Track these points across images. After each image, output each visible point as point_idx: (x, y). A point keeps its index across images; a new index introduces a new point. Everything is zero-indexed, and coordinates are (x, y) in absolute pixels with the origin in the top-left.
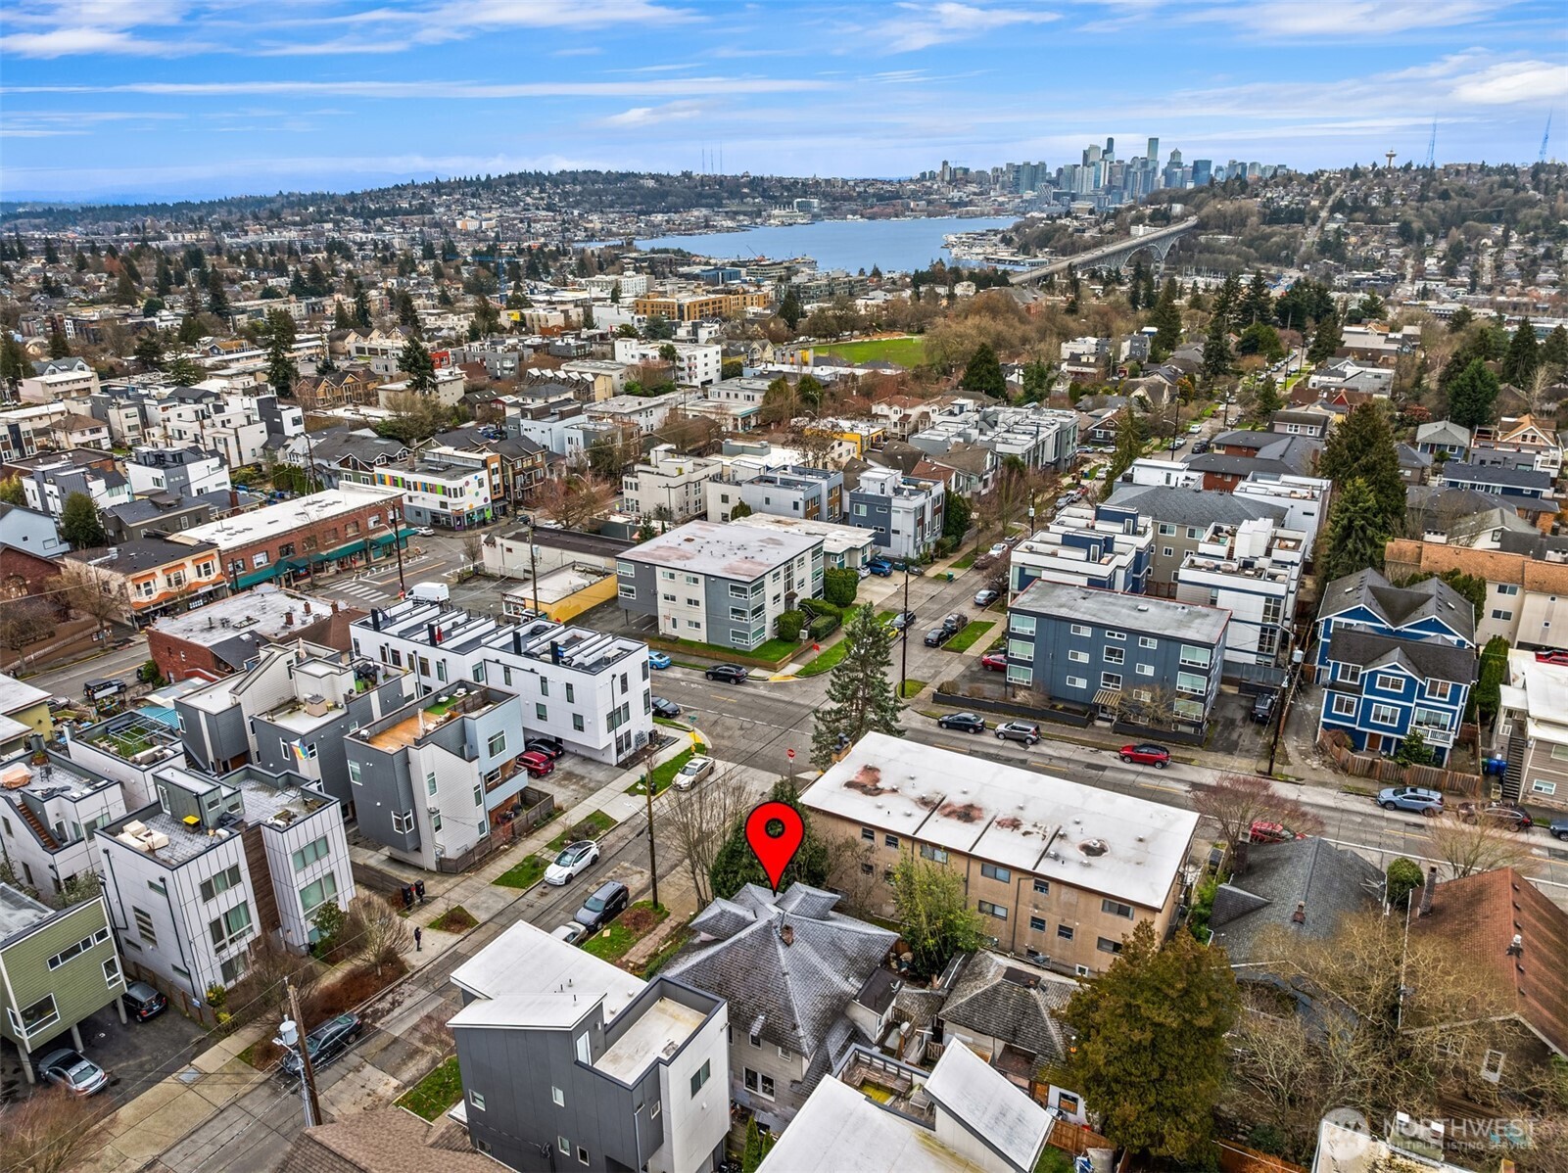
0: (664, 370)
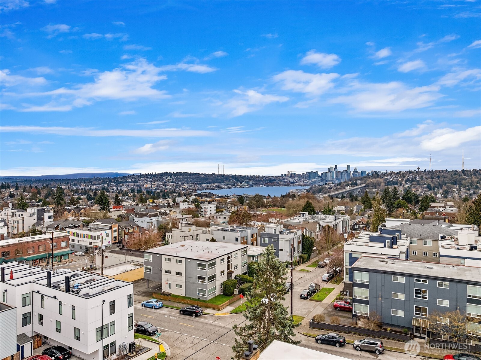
0: (195, 211)
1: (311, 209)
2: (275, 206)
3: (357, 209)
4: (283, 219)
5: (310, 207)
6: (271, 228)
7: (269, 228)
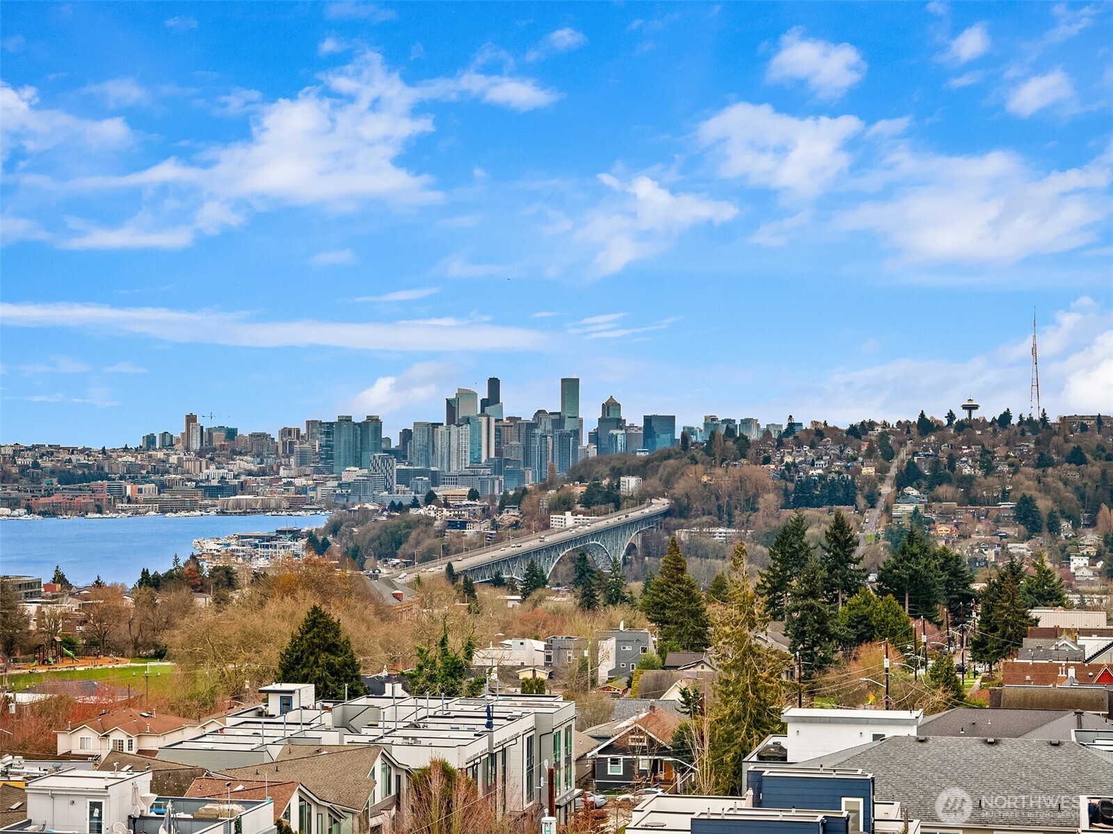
1: (337, 660)
2: (98, 645)
3: (619, 655)
4: (155, 733)
5: (332, 648)
6: (72, 795)
7: (53, 794)
